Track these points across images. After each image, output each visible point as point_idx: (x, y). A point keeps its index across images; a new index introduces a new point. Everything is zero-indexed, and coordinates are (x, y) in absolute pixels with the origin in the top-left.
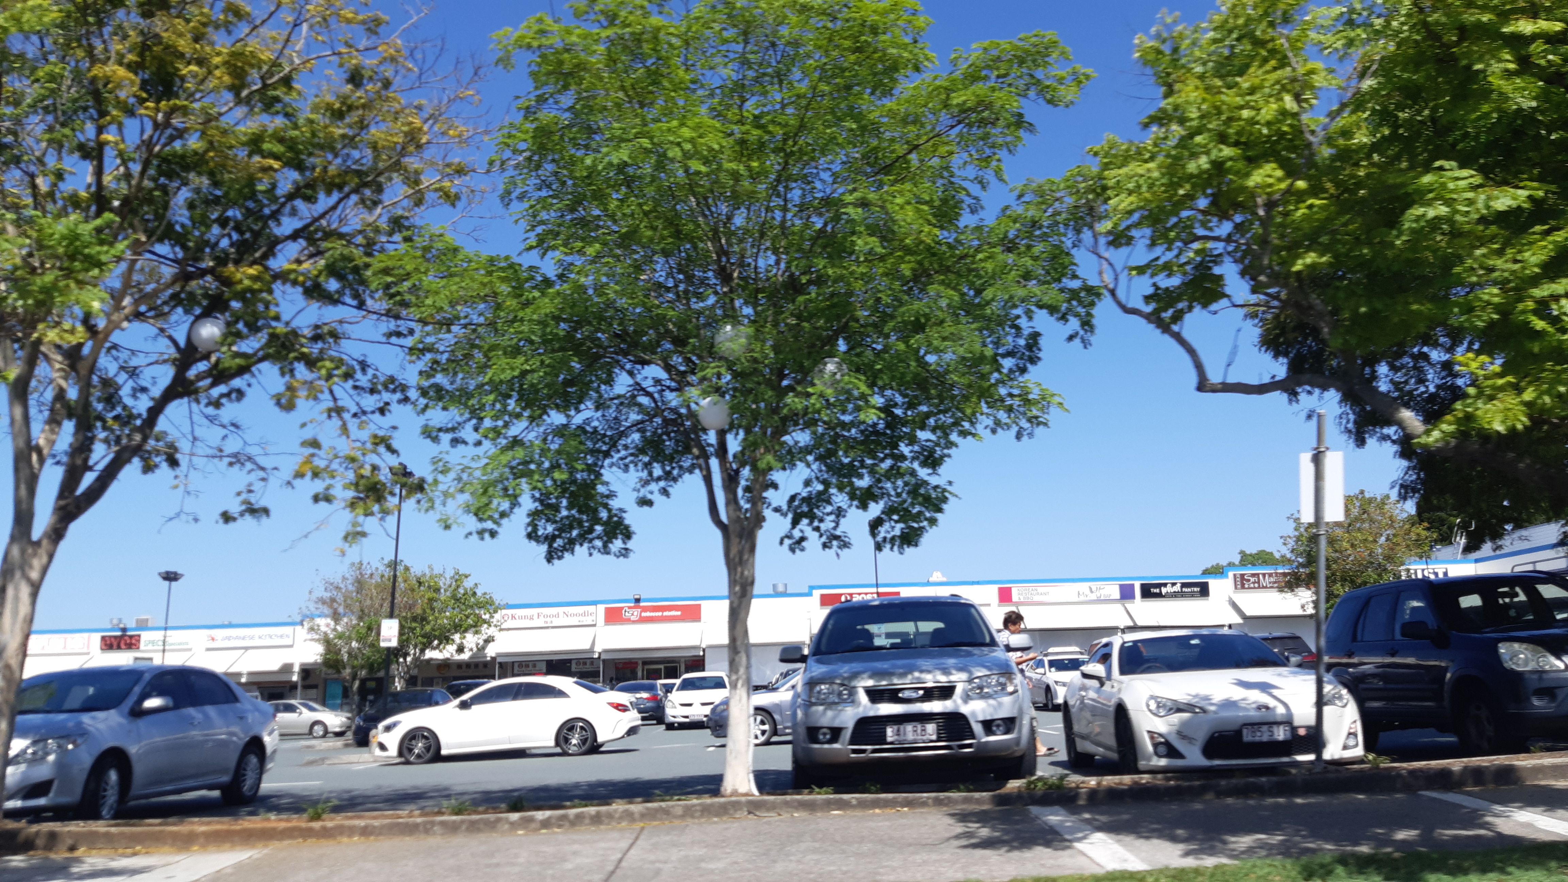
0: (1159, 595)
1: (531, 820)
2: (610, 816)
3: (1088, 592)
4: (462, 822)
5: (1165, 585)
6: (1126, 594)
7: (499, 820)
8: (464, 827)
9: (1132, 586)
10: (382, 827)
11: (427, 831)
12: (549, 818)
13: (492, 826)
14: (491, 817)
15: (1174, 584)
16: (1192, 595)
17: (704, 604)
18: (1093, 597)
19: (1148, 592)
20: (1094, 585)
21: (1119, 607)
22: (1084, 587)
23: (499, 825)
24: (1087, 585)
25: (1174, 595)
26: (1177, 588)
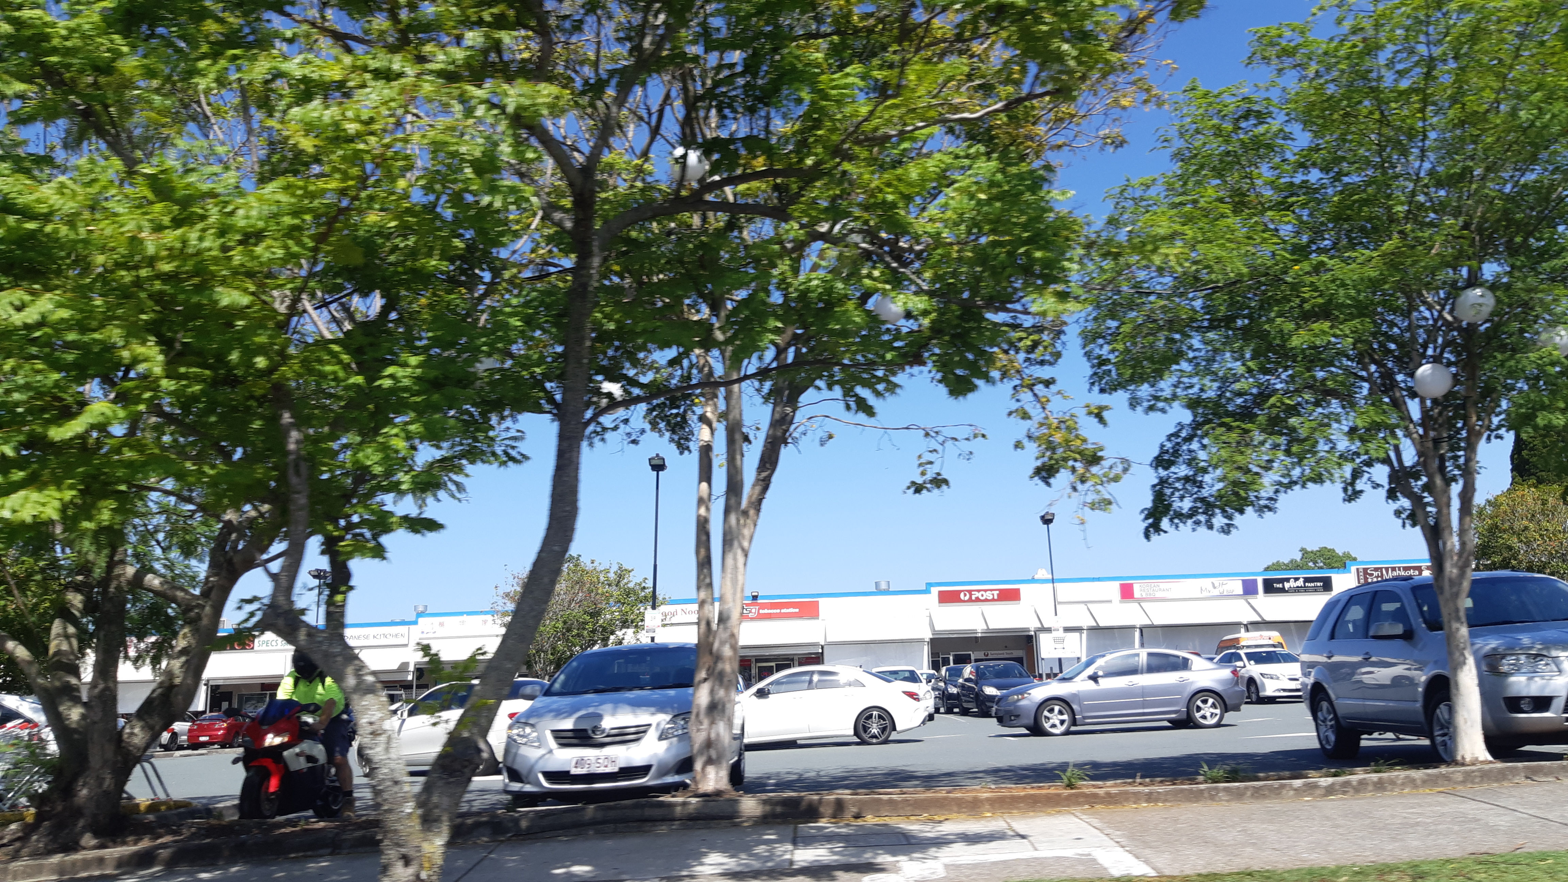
0: (1283, 591)
1: (1315, 786)
2: (1392, 782)
3: (1210, 587)
4: (1246, 788)
5: (1288, 580)
6: (1249, 589)
7: (1283, 786)
8: (1249, 793)
9: (1255, 582)
10: (1167, 793)
11: (1212, 798)
12: (1333, 784)
13: (1277, 792)
14: (1276, 783)
15: (1296, 579)
16: (1315, 590)
17: (823, 602)
18: (1216, 592)
19: (1270, 587)
20: (1216, 581)
21: (1242, 602)
22: (1206, 582)
23: (1284, 792)
24: (1209, 581)
25: (1297, 590)
26: (1300, 583)
